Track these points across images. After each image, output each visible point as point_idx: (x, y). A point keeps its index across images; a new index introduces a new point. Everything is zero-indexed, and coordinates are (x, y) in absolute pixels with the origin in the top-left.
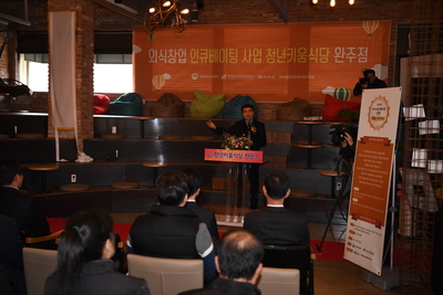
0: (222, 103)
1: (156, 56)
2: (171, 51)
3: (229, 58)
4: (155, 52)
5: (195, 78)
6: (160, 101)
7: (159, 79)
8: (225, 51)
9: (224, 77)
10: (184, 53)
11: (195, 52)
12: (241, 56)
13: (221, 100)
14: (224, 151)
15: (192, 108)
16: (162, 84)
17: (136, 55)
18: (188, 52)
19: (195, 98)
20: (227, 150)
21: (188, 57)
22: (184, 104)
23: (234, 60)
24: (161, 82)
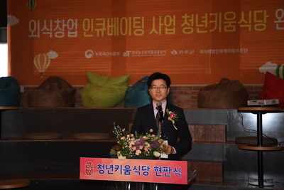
0: (125, 88)
1: (38, 29)
2: (58, 21)
3: (133, 29)
4: (37, 24)
5: (89, 56)
6: (42, 86)
7: (42, 59)
8: (128, 20)
9: (127, 54)
10: (75, 24)
11: (89, 23)
12: (148, 26)
13: (123, 84)
14: (115, 162)
15: (83, 94)
16: (47, 65)
17: (13, 28)
18: (80, 23)
19: (88, 81)
20: (121, 160)
21: (80, 30)
22: (74, 91)
23: (140, 31)
24: (45, 62)
